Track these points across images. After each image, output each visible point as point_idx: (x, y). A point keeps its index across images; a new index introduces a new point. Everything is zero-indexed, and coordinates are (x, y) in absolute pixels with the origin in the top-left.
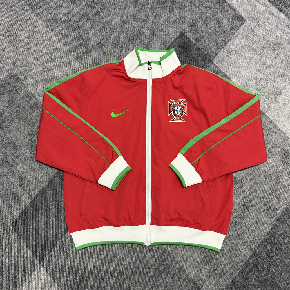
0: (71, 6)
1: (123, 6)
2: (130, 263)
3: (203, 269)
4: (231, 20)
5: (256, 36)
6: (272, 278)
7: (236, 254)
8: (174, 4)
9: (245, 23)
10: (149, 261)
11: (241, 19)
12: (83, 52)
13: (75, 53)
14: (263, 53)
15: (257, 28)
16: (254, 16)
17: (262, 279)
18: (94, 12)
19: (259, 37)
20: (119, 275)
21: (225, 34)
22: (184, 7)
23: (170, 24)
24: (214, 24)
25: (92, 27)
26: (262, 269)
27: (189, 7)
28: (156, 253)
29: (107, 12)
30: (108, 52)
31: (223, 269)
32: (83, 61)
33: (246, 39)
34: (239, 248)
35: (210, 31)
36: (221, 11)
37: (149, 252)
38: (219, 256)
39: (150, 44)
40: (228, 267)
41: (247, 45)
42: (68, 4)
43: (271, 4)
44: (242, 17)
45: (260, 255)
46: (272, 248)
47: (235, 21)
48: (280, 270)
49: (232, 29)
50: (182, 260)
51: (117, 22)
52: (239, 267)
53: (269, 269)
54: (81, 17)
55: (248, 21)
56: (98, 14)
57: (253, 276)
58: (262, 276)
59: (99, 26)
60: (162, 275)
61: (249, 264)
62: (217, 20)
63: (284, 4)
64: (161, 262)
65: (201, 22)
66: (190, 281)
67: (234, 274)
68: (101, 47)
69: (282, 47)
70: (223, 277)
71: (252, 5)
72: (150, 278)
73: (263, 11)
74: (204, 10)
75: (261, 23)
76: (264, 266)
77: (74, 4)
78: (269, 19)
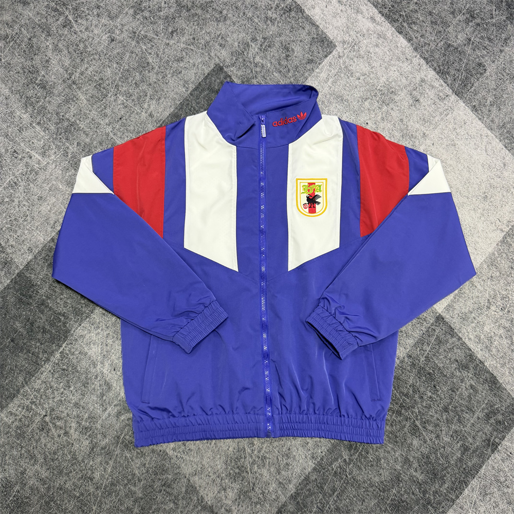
0: (20, 8)
1: (115, 11)
2: (102, 476)
3: (229, 488)
4: (309, 46)
5: (352, 76)
6: (347, 506)
7: (287, 464)
8: (207, 11)
9: (334, 52)
10: (137, 472)
11: (328, 45)
12: (36, 94)
13: (21, 98)
14: (362, 108)
15: (354, 62)
16: (350, 39)
17: (329, 508)
18: (61, 19)
19: (357, 79)
20: (82, 494)
21: (296, 70)
22: (225, 17)
23: (198, 48)
24: (278, 51)
25: (56, 48)
26: (331, 490)
27: (234, 19)
28: (149, 458)
29: (84, 22)
30: (82, 97)
31: (263, 489)
32: (36, 111)
33: (334, 82)
34: (294, 453)
35: (269, 65)
36: (292, 28)
37: (137, 457)
38: (257, 466)
39: (159, 85)
40: (273, 486)
41: (334, 94)
42: (13, 4)
43: (383, 19)
44: (330, 40)
45: (329, 468)
46: (351, 455)
47: (316, 48)
48: (362, 493)
49: (309, 63)
50: (193, 473)
51: (102, 42)
52: (291, 486)
53: (343, 491)
54: (36, 30)
55: (339, 48)
56: (67, 24)
57: (315, 502)
58: (330, 503)
59: (68, 48)
60: (157, 497)
61: (310, 482)
62: (284, 44)
63: (408, 20)
64: (156, 474)
65: (254, 48)
66: (204, 508)
67: (283, 499)
68: (70, 87)
69: (397, 98)
70: (262, 503)
71: (348, 20)
72: (135, 501)
73: (368, 30)
74: (261, 25)
75: (362, 53)
76: (334, 486)
77: (25, 4)
78: (377, 46)
